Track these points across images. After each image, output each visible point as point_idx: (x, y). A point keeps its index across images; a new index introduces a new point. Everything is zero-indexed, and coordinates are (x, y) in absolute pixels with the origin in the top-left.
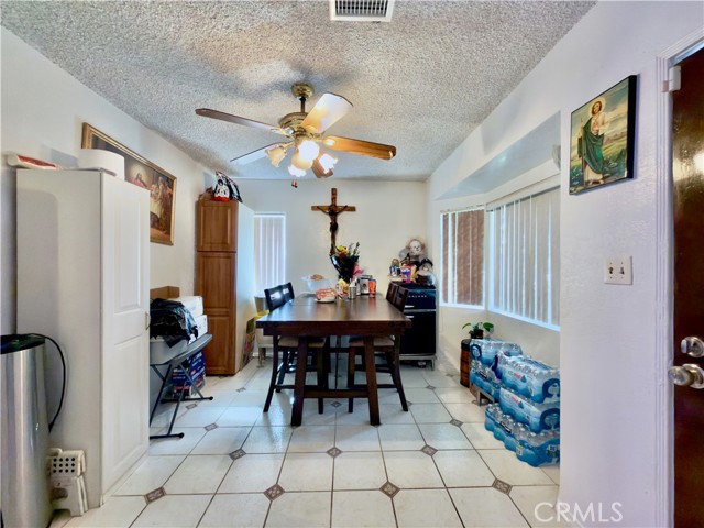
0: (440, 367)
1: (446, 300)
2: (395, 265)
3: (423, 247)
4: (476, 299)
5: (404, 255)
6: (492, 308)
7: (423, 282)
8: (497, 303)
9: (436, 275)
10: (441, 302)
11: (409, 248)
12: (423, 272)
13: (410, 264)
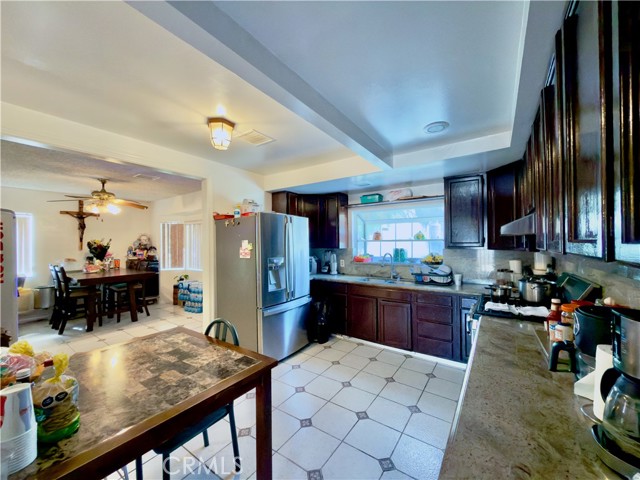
0: (161, 301)
1: (164, 267)
2: (130, 250)
3: (149, 239)
4: (181, 265)
5: (137, 244)
6: (188, 269)
7: (151, 259)
8: (190, 266)
9: (159, 255)
10: (161, 269)
11: (140, 240)
12: (151, 253)
13: (143, 250)
